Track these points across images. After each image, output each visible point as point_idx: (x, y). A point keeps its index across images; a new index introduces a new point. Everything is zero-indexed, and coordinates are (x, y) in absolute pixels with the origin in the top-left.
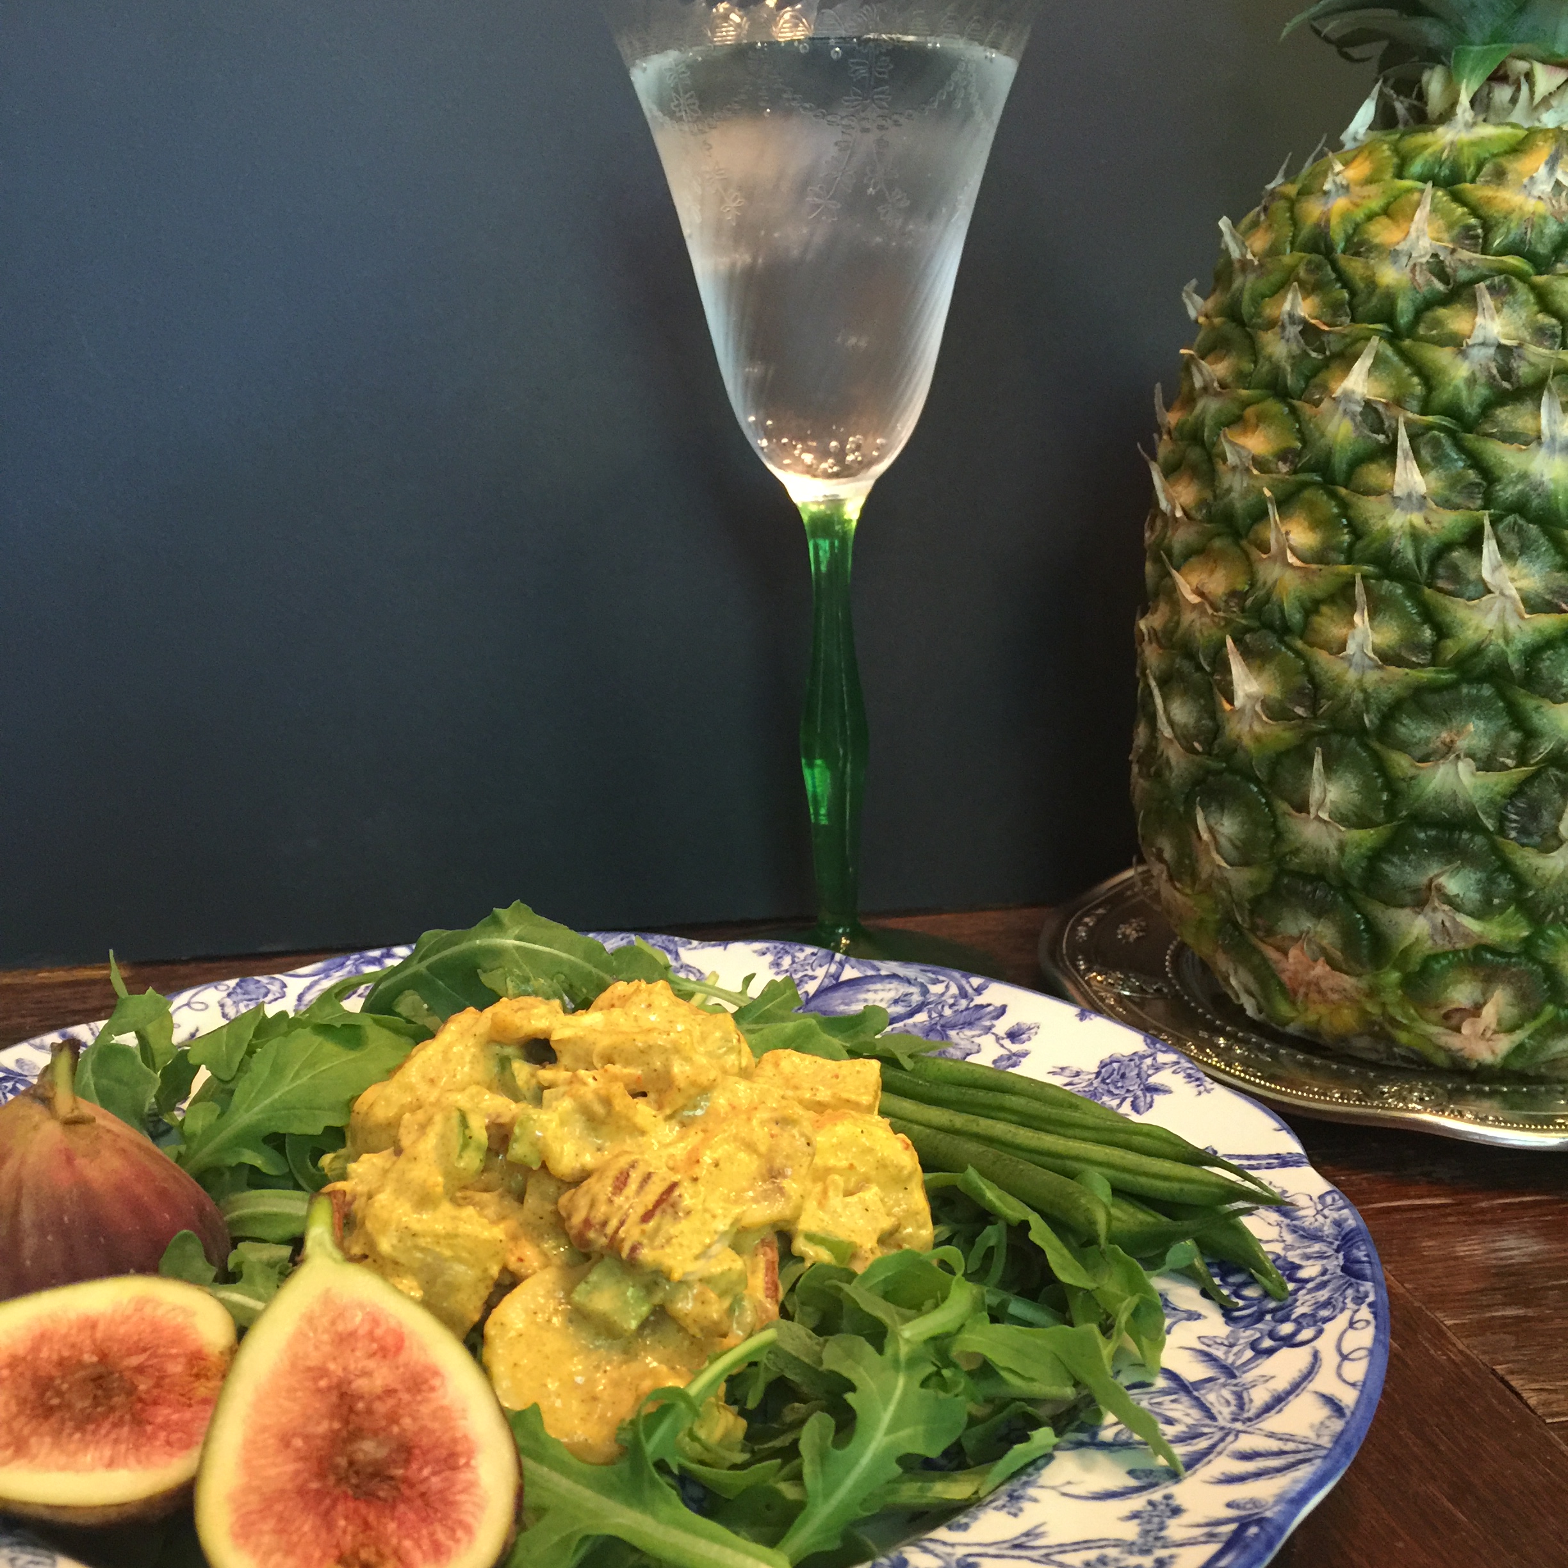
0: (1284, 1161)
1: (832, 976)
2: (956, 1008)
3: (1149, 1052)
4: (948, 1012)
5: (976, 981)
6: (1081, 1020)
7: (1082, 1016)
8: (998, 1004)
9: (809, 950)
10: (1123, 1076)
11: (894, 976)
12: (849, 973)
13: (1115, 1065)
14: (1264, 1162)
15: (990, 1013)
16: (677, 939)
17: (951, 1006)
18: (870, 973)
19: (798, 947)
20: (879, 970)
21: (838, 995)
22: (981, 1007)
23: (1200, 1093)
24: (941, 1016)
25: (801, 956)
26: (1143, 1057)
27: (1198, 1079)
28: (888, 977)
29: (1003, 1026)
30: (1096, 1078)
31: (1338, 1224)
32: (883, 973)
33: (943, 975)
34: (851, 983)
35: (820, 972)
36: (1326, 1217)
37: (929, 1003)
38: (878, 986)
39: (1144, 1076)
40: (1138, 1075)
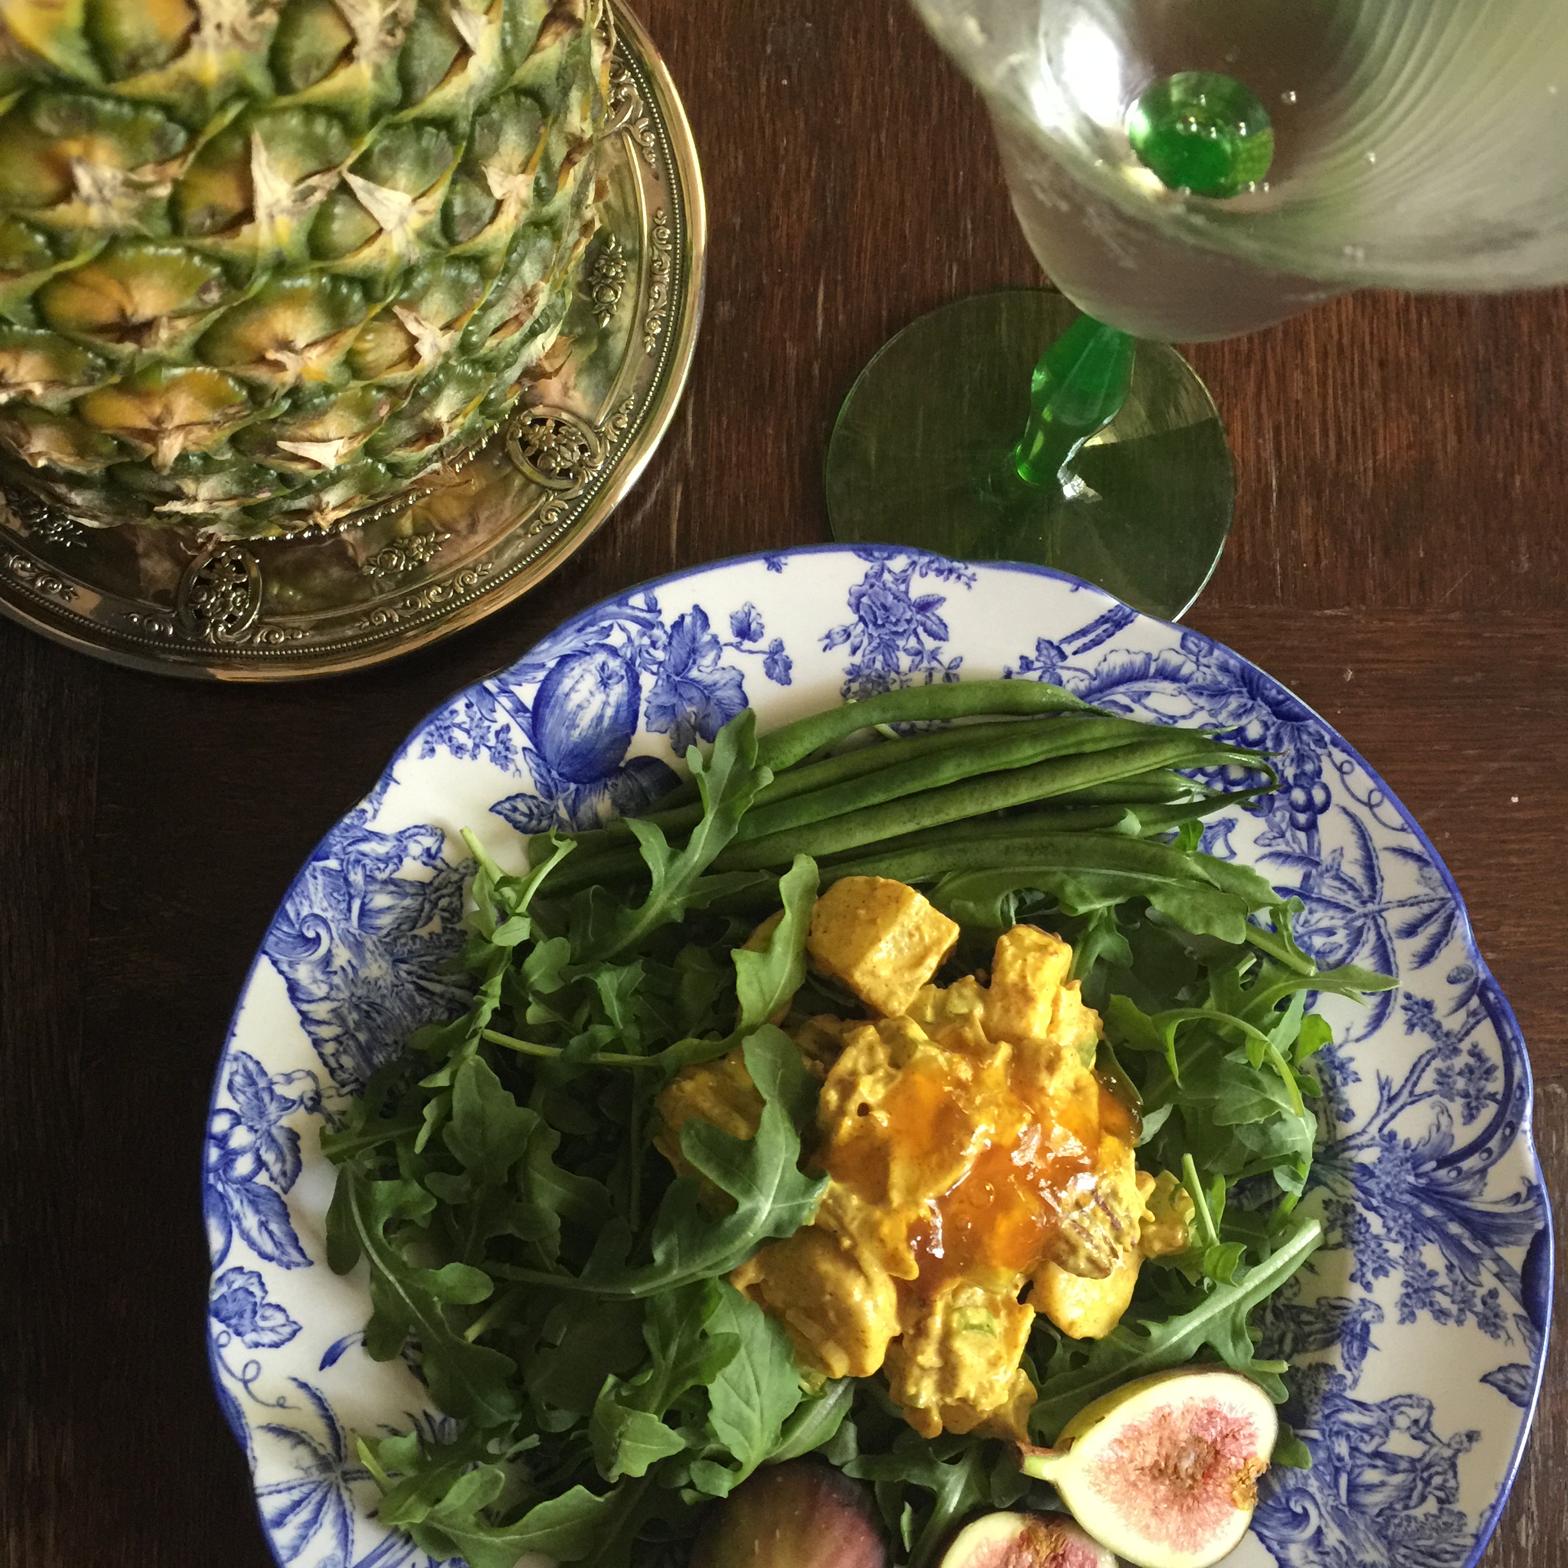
0: (1115, 622)
1: (518, 711)
2: (660, 644)
3: (877, 566)
4: (660, 655)
5: (638, 600)
6: (779, 570)
7: (776, 567)
8: (688, 610)
9: (460, 705)
10: (885, 607)
11: (564, 660)
12: (527, 693)
13: (865, 600)
14: (1099, 631)
15: (694, 624)
16: (347, 820)
17: (653, 644)
18: (541, 675)
19: (446, 714)
20: (543, 666)
21: (550, 723)
22: (678, 624)
23: (969, 586)
24: (660, 664)
25: (461, 718)
26: (879, 575)
27: (951, 571)
28: (559, 664)
29: (721, 627)
30: (866, 625)
31: (1224, 668)
32: (552, 664)
33: (602, 619)
34: (542, 699)
35: (502, 717)
36: (1208, 667)
37: (633, 659)
38: (567, 683)
39: (903, 596)
40: (895, 597)
